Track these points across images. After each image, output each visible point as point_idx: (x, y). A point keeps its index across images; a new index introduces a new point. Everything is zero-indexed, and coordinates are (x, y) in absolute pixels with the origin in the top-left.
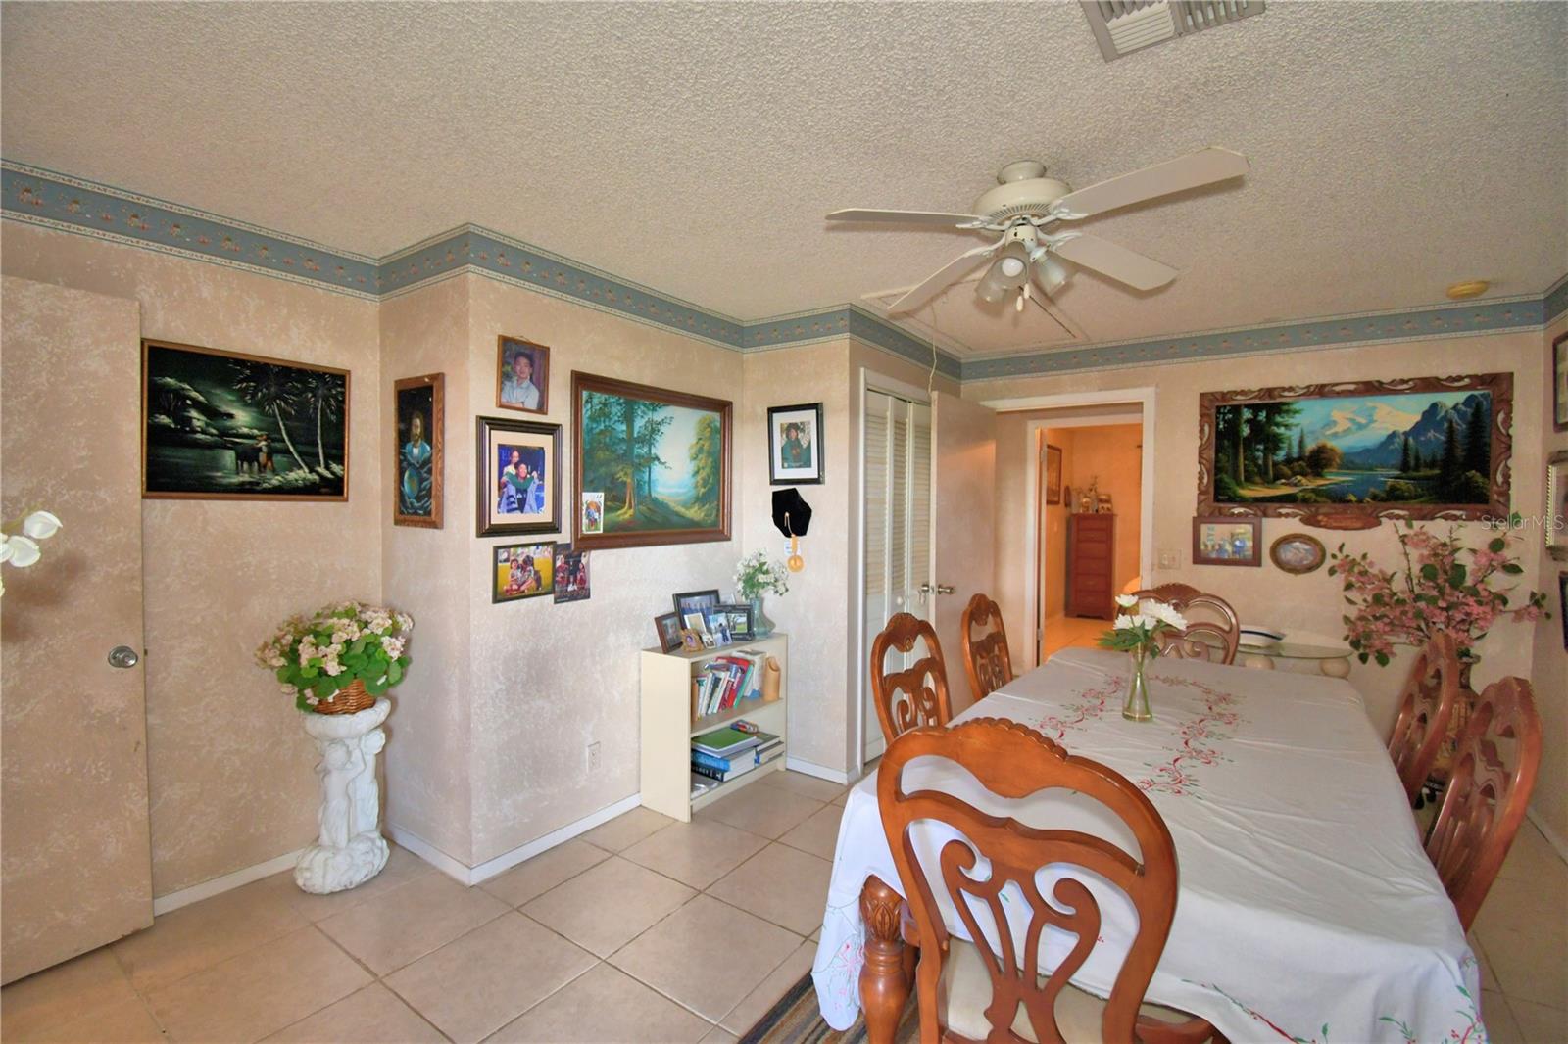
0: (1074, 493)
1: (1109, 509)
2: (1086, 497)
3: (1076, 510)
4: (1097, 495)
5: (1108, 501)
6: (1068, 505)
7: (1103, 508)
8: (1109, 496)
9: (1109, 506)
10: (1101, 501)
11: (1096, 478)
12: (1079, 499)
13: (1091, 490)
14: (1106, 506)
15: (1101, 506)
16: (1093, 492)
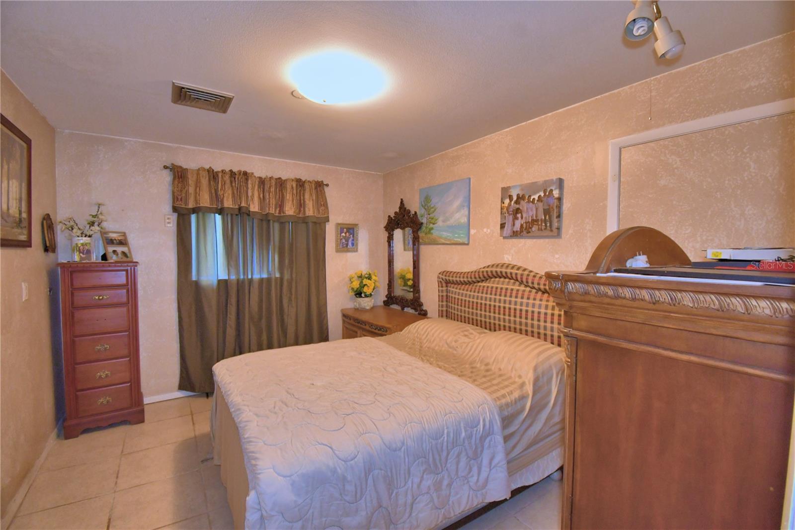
0: (59, 228)
1: (124, 253)
2: (83, 234)
3: (63, 256)
4: (103, 233)
5: (122, 243)
6: (49, 247)
7: (114, 252)
8: (124, 234)
9: (125, 249)
10: (111, 242)
11: (99, 205)
12: (71, 239)
13: (92, 224)
14: (120, 249)
15: (111, 249)
16: (96, 228)
